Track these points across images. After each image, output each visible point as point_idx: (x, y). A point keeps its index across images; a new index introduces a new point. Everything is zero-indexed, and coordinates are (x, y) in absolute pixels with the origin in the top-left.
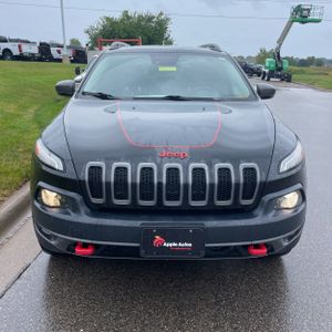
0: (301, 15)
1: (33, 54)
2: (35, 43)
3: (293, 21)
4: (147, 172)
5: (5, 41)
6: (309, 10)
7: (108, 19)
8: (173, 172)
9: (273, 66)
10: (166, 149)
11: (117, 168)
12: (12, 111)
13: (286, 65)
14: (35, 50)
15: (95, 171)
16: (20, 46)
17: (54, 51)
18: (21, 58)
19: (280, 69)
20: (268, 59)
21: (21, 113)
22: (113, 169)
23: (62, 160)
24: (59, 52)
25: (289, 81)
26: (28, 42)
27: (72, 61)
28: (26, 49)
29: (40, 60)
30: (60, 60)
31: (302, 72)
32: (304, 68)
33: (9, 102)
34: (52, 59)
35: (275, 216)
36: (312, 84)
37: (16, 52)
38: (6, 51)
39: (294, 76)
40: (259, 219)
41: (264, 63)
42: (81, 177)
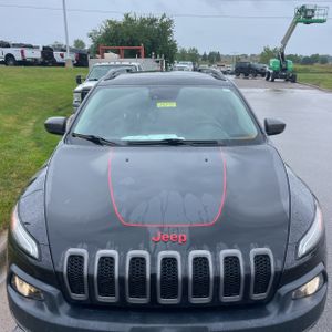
0: (305, 16)
1: (36, 59)
2: (38, 47)
3: (297, 22)
4: (138, 262)
5: (8, 46)
6: (313, 11)
7: (110, 22)
8: (169, 263)
9: (277, 66)
10: (161, 229)
11: (102, 258)
12: (10, 125)
13: (291, 65)
14: (37, 55)
15: (76, 260)
16: (22, 52)
17: (57, 55)
18: (24, 63)
19: (285, 70)
20: (272, 60)
21: (19, 127)
22: (97, 259)
23: (38, 243)
24: (62, 56)
25: (294, 81)
26: (30, 47)
27: (75, 65)
28: (29, 54)
29: (43, 64)
30: (63, 65)
31: (306, 71)
32: (309, 67)
33: (9, 114)
34: (55, 64)
35: (293, 311)
36: (317, 85)
37: (18, 57)
38: (9, 56)
39: (298, 75)
40: (273, 318)
41: (268, 63)
42: (58, 269)
